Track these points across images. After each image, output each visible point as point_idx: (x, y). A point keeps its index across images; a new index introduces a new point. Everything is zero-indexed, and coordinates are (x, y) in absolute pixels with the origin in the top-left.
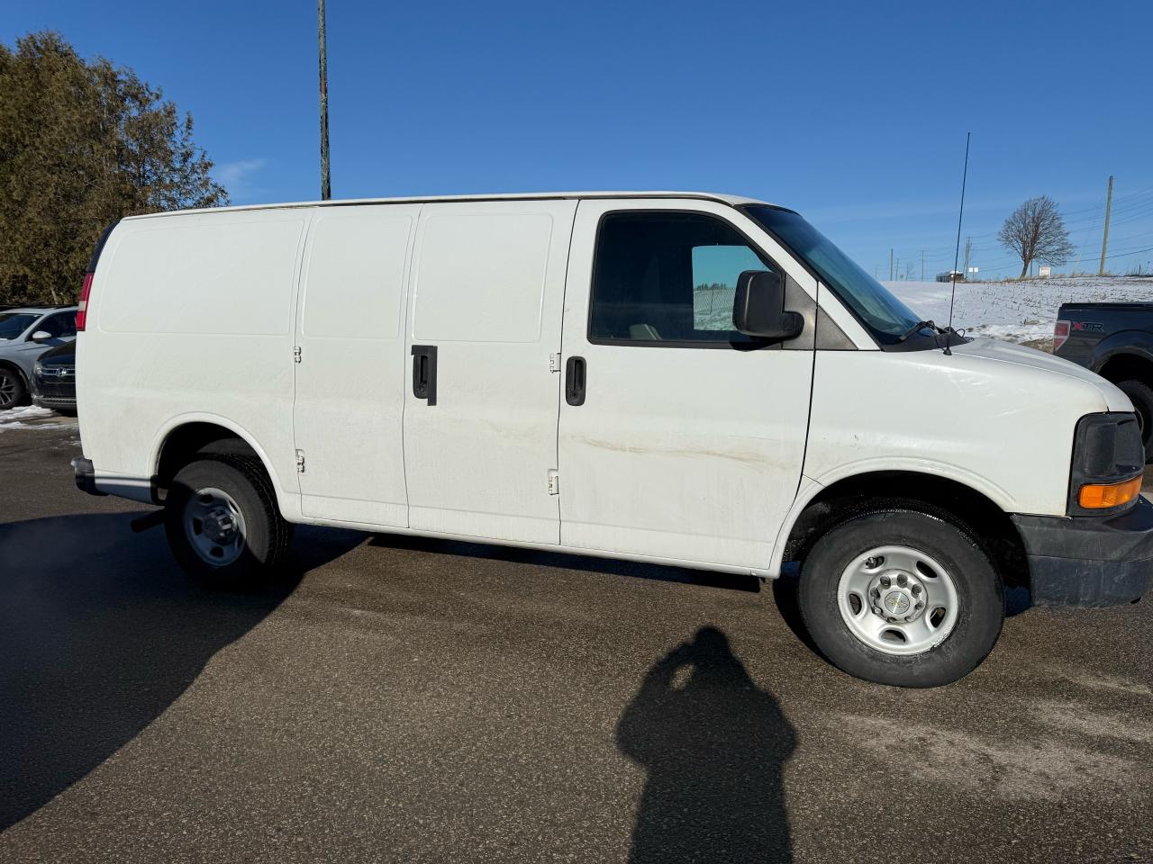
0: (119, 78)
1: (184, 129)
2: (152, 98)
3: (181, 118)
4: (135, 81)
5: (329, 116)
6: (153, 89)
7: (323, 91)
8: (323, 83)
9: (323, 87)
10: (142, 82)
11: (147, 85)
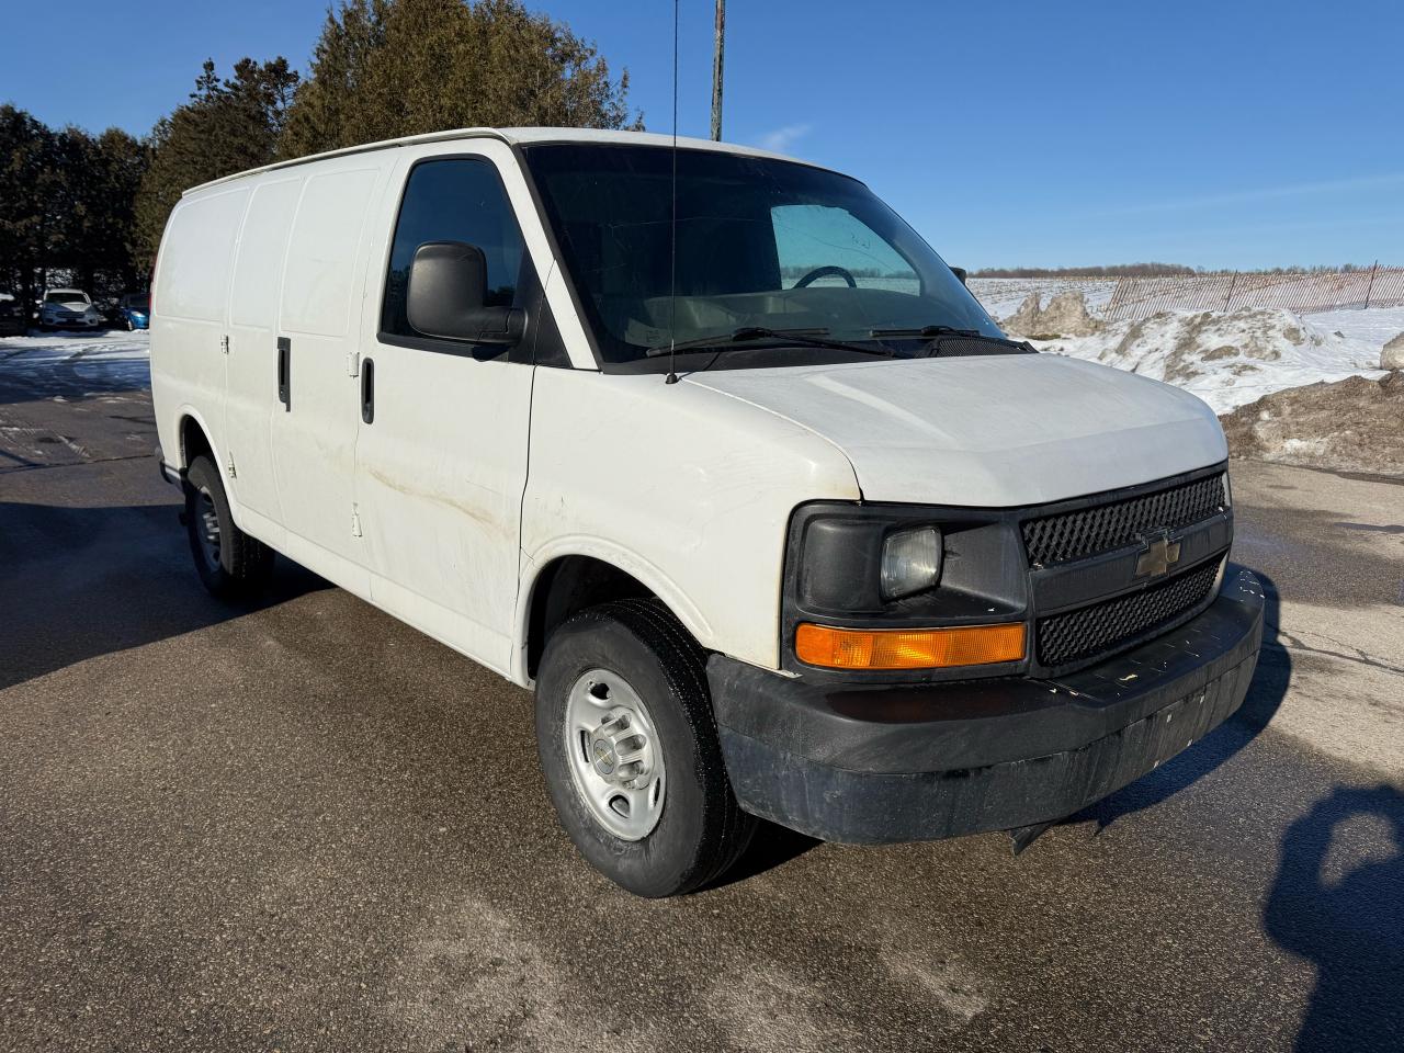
0: (557, 36)
1: (619, 87)
2: (588, 54)
3: (614, 76)
4: (569, 37)
5: (725, 58)
6: (588, 46)
7: (719, 27)
8: (719, 18)
9: (719, 22)
10: (577, 38)
11: (583, 40)
